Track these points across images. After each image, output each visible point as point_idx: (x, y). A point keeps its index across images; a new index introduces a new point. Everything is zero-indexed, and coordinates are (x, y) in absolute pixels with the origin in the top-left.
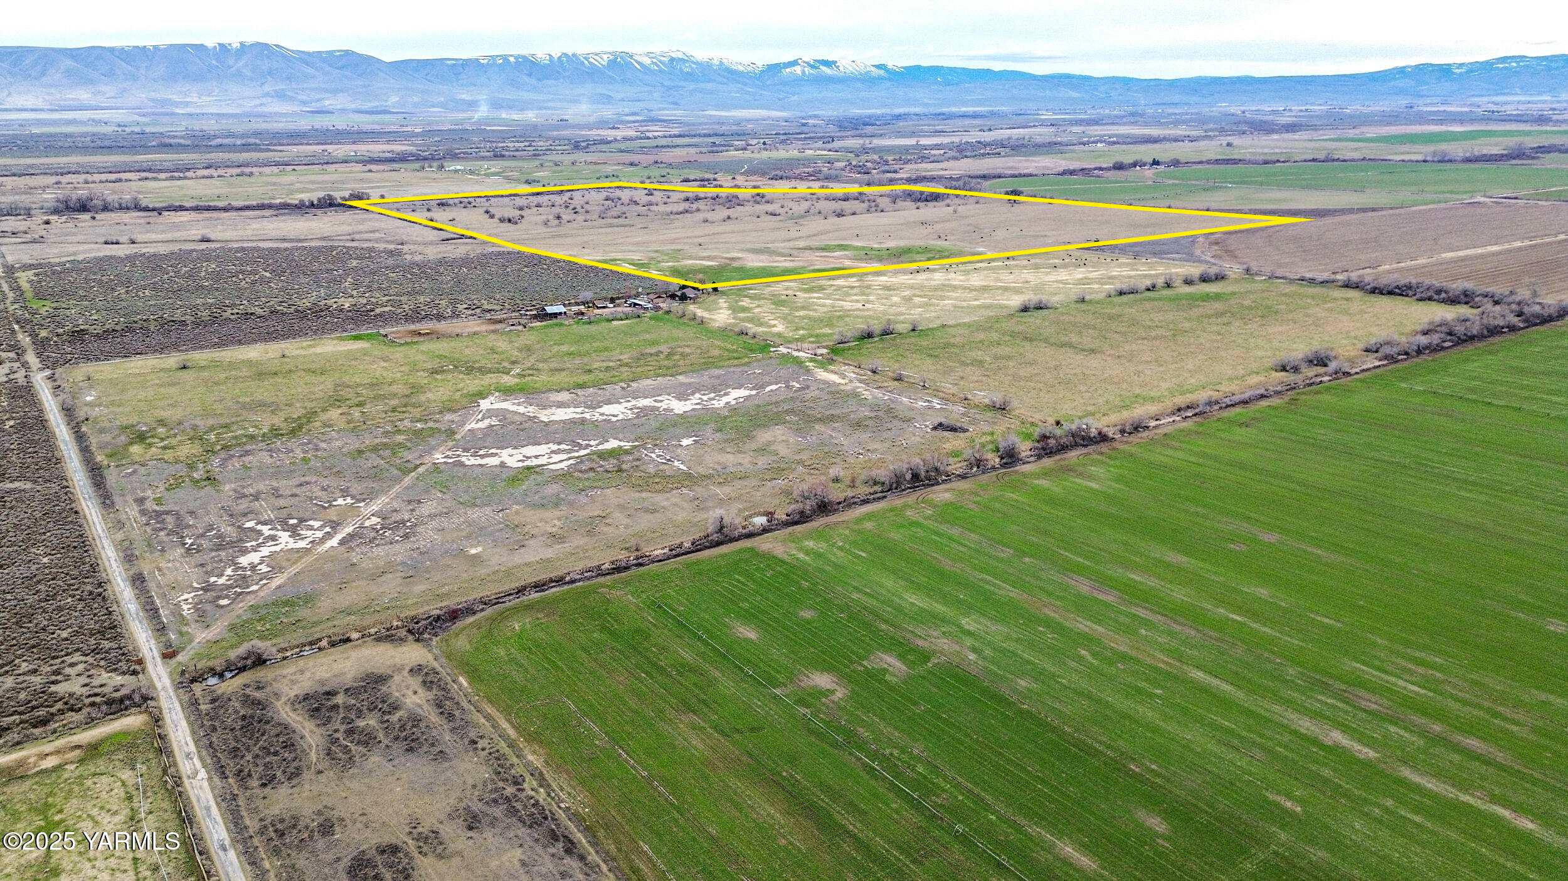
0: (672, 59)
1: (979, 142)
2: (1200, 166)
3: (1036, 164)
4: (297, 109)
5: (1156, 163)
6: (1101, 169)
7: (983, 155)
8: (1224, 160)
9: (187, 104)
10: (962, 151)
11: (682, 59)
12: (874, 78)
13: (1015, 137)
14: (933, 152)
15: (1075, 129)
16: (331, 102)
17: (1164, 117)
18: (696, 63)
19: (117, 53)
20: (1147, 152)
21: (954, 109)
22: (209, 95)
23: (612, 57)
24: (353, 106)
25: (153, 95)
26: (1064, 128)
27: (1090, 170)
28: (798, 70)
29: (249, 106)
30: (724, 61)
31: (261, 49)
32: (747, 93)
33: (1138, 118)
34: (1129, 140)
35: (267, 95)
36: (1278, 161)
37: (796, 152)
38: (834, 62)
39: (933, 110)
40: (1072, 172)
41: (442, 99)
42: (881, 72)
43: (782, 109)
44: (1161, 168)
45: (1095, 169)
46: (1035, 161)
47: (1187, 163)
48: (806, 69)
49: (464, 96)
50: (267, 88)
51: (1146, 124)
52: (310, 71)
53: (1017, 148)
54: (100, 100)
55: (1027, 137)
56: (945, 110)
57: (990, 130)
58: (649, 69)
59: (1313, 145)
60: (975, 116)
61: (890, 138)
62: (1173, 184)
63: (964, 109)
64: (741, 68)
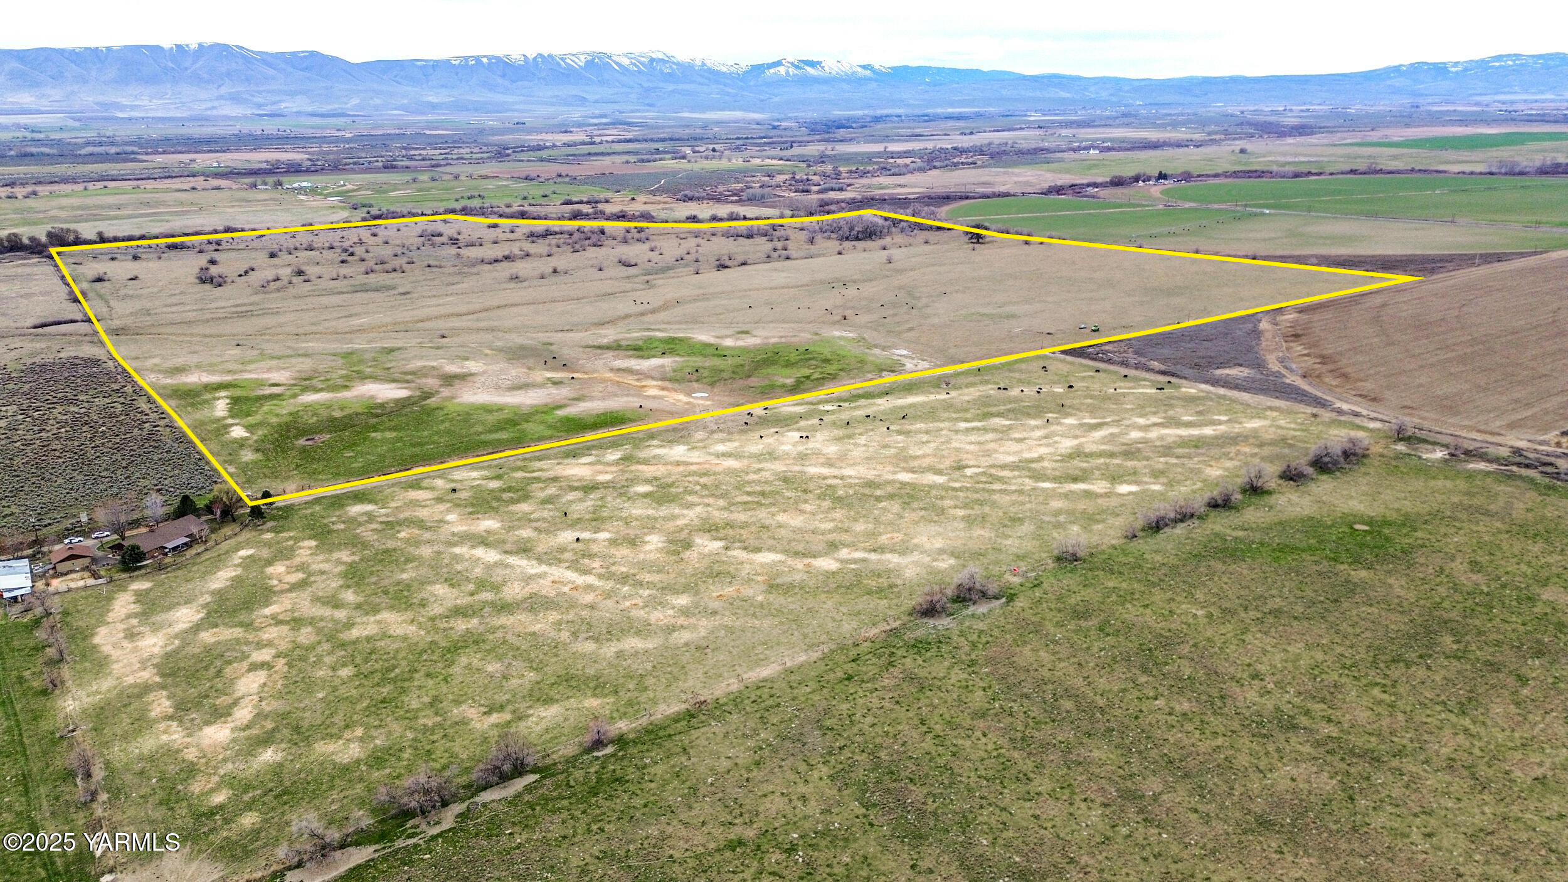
0: (652, 60)
1: (955, 149)
2: (1217, 181)
3: (1016, 179)
4: (249, 112)
5: (1162, 176)
6: (1095, 185)
7: (956, 165)
8: (1245, 172)
9: (133, 108)
10: (932, 160)
11: (663, 60)
12: (860, 79)
13: (997, 142)
14: (899, 161)
15: (1065, 132)
16: (287, 105)
17: (1159, 119)
18: (677, 64)
19: (66, 55)
20: (1151, 162)
21: (939, 110)
22: (160, 99)
23: (589, 58)
24: (310, 109)
25: (101, 98)
26: (1053, 131)
27: (1082, 186)
28: (782, 70)
29: (199, 108)
30: (707, 62)
31: (222, 51)
32: (728, 94)
33: (1132, 120)
34: (1125, 145)
35: (220, 98)
36: (1309, 173)
37: (740, 161)
38: (819, 63)
39: (918, 111)
40: (1059, 190)
41: (406, 101)
42: (868, 73)
43: (762, 111)
44: (1169, 183)
45: (1089, 185)
46: (1017, 175)
47: (1199, 176)
48: (790, 70)
49: (430, 99)
50: (224, 90)
51: (1141, 126)
52: (272, 72)
53: (998, 156)
54: (44, 104)
55: (1010, 142)
56: (930, 111)
57: (972, 133)
58: (628, 70)
59: (1340, 151)
60: (960, 117)
61: (858, 143)
62: (1190, 209)
63: (950, 110)
64: (724, 69)
